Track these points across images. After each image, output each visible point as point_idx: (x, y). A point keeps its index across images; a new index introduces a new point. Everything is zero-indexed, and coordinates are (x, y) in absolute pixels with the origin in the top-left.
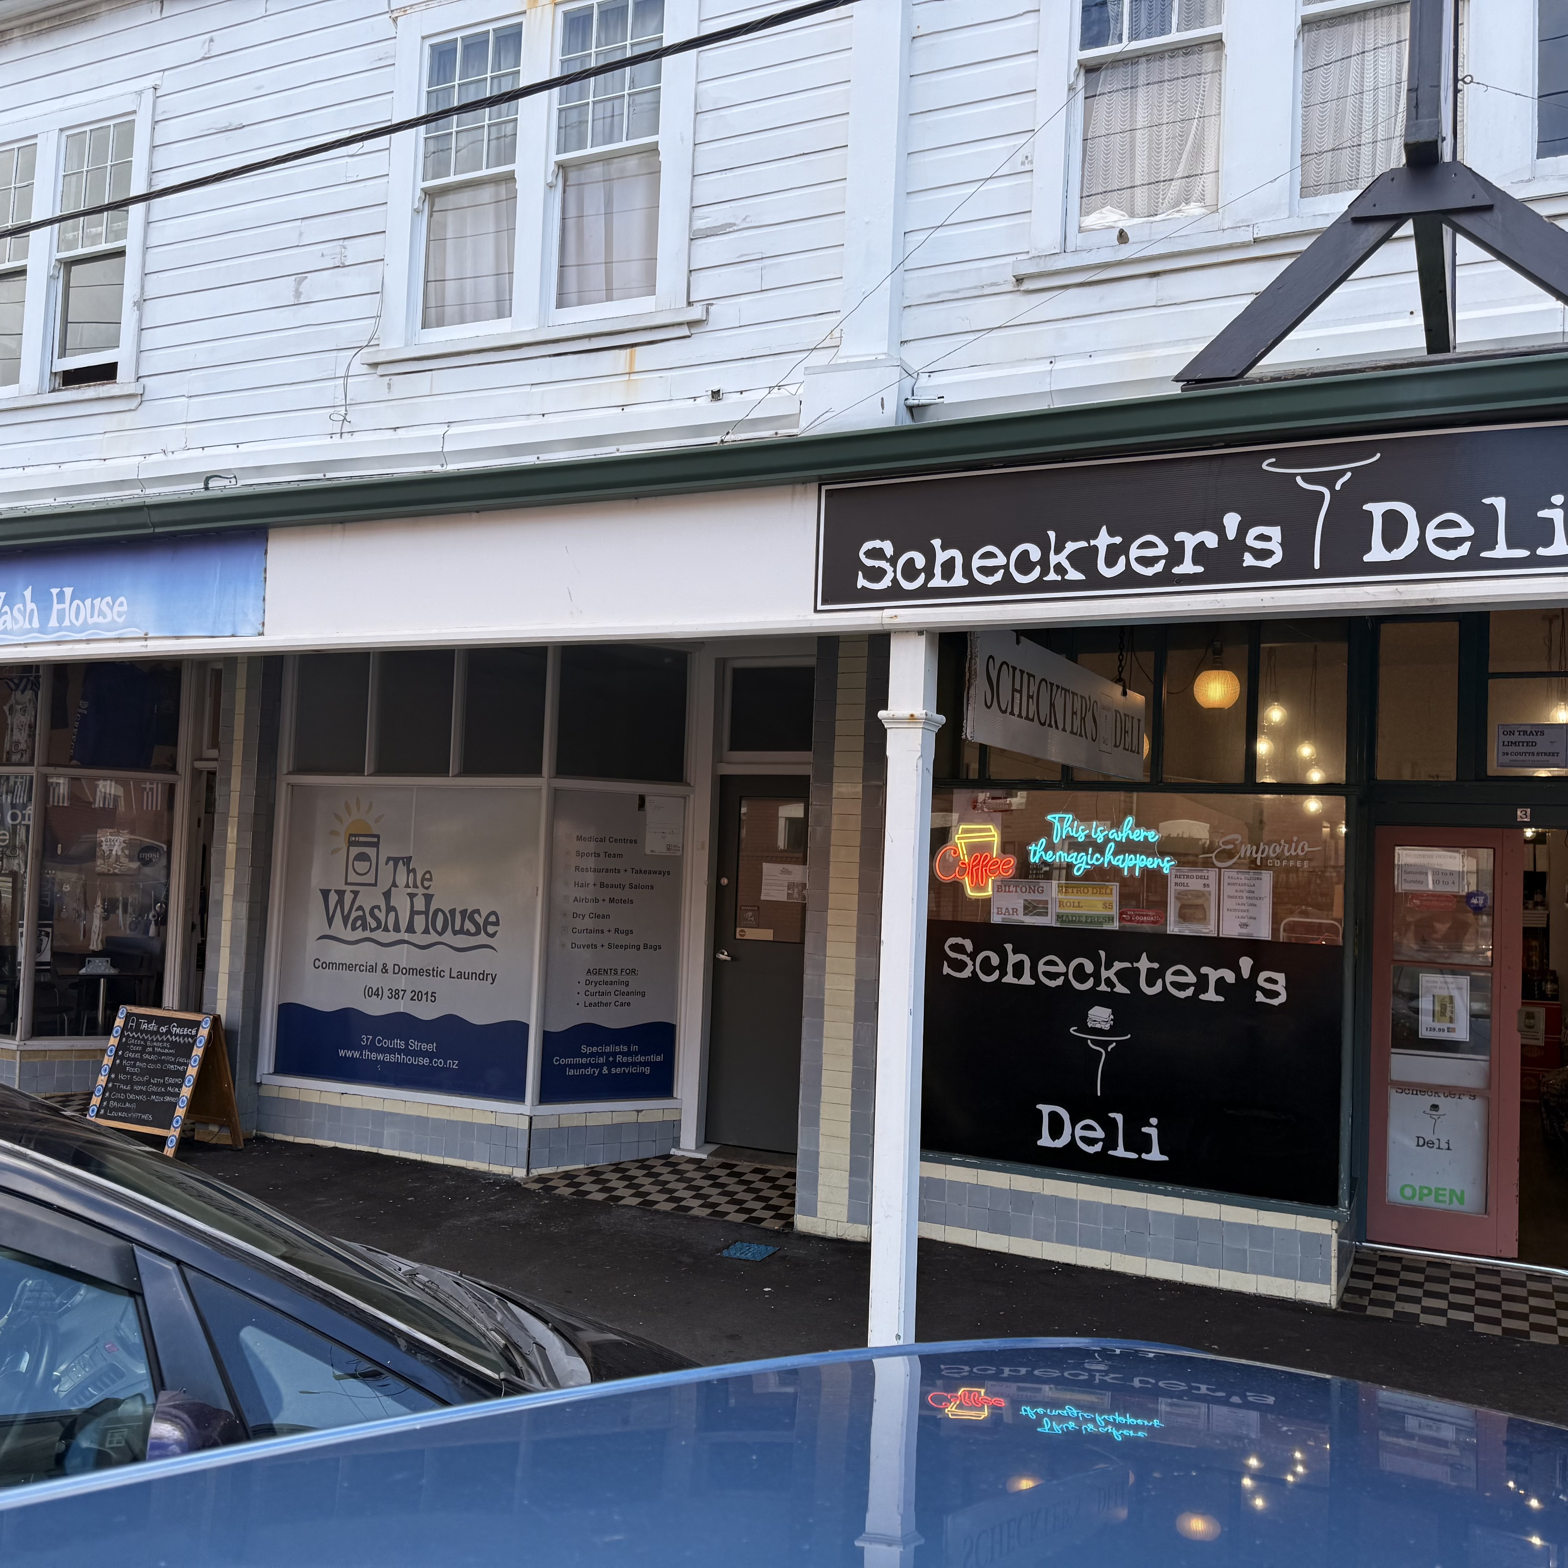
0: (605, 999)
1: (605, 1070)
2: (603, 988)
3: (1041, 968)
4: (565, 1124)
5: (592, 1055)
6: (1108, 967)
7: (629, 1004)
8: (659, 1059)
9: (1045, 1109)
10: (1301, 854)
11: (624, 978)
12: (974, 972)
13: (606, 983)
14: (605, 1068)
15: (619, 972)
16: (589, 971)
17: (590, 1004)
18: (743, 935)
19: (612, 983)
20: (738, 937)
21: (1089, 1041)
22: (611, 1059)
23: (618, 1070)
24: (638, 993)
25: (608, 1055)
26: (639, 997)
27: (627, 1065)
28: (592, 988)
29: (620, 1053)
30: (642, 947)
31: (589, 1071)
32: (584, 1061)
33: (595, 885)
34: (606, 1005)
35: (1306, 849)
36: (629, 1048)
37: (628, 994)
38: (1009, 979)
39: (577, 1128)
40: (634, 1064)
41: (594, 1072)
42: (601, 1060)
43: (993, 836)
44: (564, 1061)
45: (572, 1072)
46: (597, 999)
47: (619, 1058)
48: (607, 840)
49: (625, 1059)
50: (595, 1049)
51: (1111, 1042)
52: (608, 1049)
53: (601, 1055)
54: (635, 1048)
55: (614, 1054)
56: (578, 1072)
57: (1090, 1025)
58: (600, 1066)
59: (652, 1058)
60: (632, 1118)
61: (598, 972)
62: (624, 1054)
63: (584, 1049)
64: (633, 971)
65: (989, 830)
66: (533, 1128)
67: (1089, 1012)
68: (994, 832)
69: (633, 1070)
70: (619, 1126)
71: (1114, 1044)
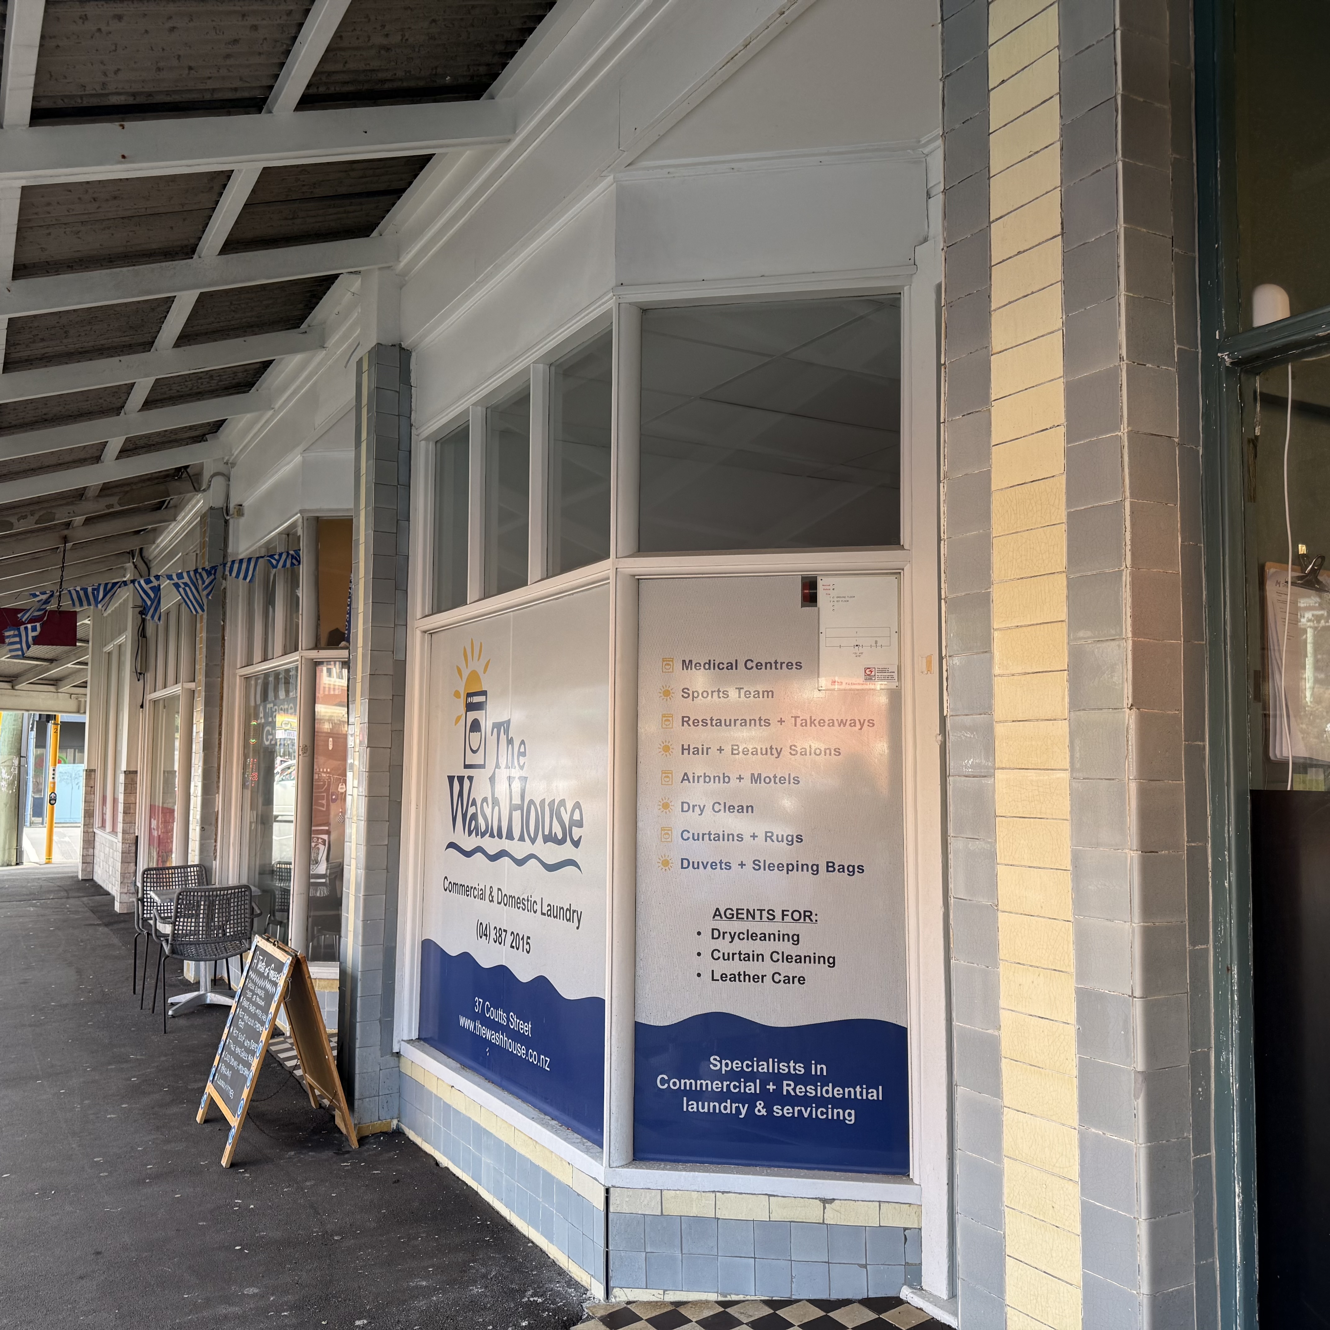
0: (752, 968)
1: (760, 1109)
2: (747, 946)
4: (673, 1209)
5: (733, 1075)
7: (802, 980)
8: (875, 1095)
11: (790, 928)
13: (753, 937)
14: (760, 1105)
15: (778, 915)
16: (717, 913)
17: (723, 977)
19: (764, 937)
22: (771, 1087)
23: (788, 1111)
24: (820, 959)
25: (765, 1079)
26: (824, 967)
27: (805, 1101)
28: (724, 945)
29: (788, 1076)
30: (823, 868)
31: (728, 1107)
32: (716, 1086)
33: (721, 750)
34: (756, 978)
36: (808, 1068)
37: (799, 959)
39: (698, 1220)
40: (821, 1102)
41: (738, 1108)
42: (752, 1088)
44: (676, 1084)
45: (693, 1107)
46: (736, 966)
47: (787, 1087)
48: (741, 665)
49: (800, 1090)
50: (736, 1065)
52: (763, 1067)
53: (751, 1077)
54: (819, 1069)
55: (778, 1078)
56: (705, 1108)
58: (751, 1100)
59: (858, 1092)
60: (813, 1213)
61: (736, 915)
62: (798, 1080)
63: (715, 1063)
64: (807, 915)
66: (611, 1209)
69: (819, 1113)
70: (786, 1226)
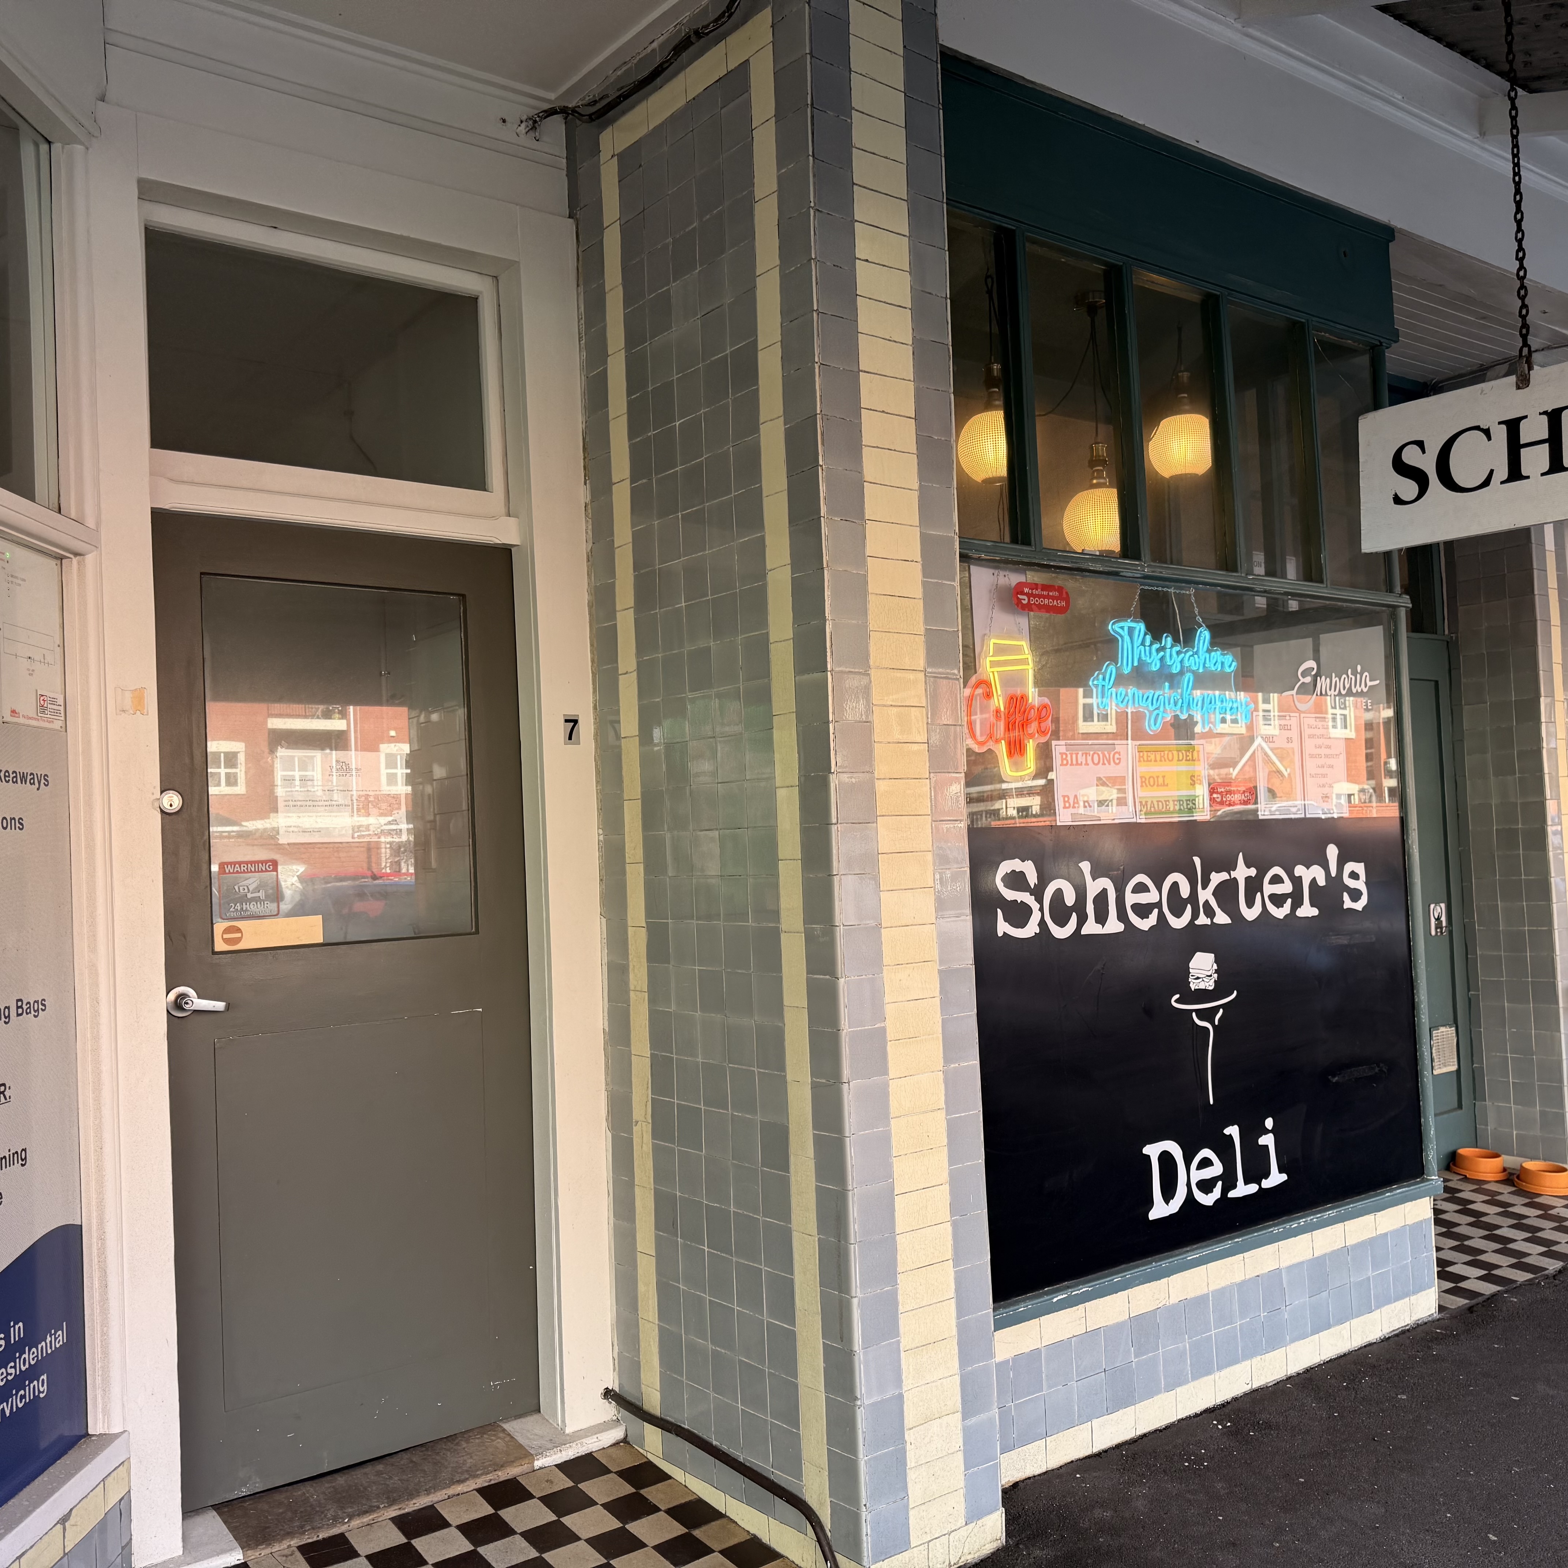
3: (1131, 899)
6: (1205, 885)
9: (1153, 1151)
10: (1365, 690)
12: (1042, 923)
18: (237, 941)
20: (220, 946)
21: (1194, 1014)
24: (14, 1157)
26: (17, 1167)
27: (7, 1391)
30: (13, 1011)
35: (1369, 684)
36: (7, 1337)
38: (1091, 927)
40: (19, 1381)
43: (1024, 662)
49: (2, 1377)
51: (1215, 1009)
54: (17, 1331)
57: (1193, 987)
59: (48, 1344)
65: (1018, 650)
67: (1191, 965)
68: (1027, 654)
69: (17, 1401)
71: (1221, 1011)
